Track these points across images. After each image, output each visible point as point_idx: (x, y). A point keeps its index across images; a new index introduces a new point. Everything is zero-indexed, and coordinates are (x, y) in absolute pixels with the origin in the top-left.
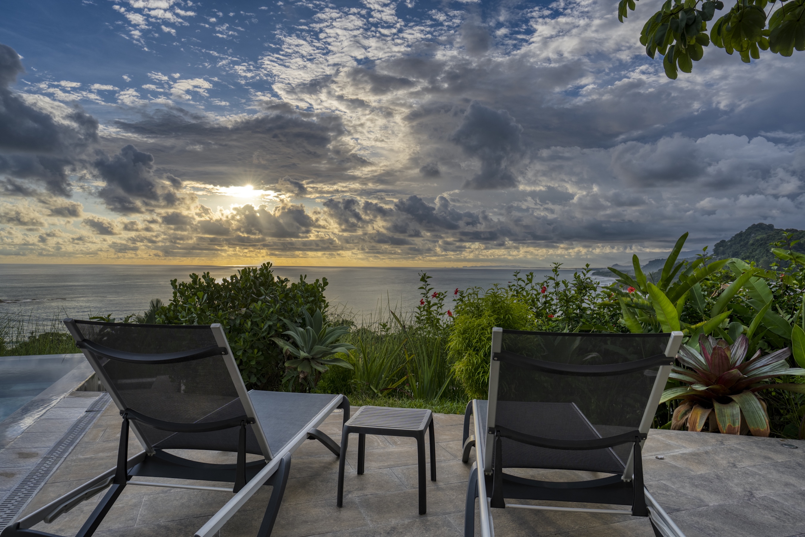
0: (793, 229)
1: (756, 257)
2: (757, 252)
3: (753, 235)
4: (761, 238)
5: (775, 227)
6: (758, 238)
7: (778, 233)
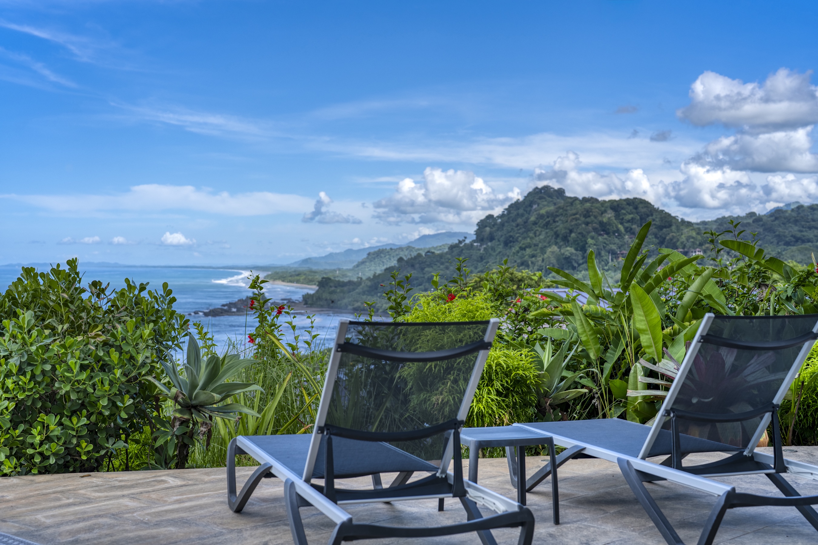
0: (592, 198)
1: (540, 245)
2: (542, 237)
3: (535, 206)
4: (547, 212)
5: (568, 194)
6: (543, 211)
7: (572, 204)
